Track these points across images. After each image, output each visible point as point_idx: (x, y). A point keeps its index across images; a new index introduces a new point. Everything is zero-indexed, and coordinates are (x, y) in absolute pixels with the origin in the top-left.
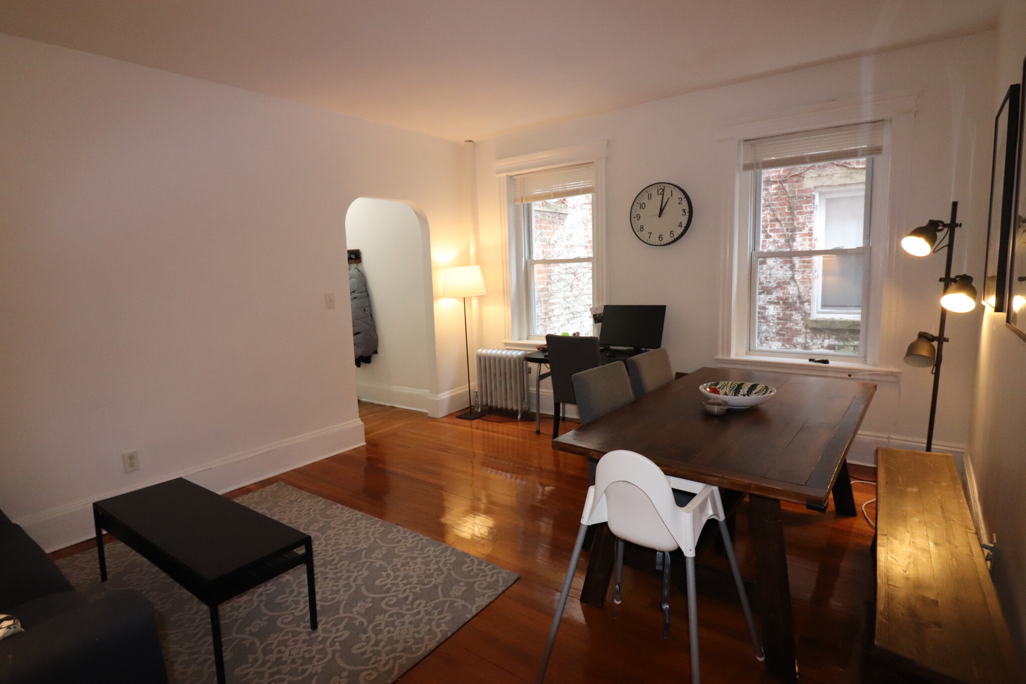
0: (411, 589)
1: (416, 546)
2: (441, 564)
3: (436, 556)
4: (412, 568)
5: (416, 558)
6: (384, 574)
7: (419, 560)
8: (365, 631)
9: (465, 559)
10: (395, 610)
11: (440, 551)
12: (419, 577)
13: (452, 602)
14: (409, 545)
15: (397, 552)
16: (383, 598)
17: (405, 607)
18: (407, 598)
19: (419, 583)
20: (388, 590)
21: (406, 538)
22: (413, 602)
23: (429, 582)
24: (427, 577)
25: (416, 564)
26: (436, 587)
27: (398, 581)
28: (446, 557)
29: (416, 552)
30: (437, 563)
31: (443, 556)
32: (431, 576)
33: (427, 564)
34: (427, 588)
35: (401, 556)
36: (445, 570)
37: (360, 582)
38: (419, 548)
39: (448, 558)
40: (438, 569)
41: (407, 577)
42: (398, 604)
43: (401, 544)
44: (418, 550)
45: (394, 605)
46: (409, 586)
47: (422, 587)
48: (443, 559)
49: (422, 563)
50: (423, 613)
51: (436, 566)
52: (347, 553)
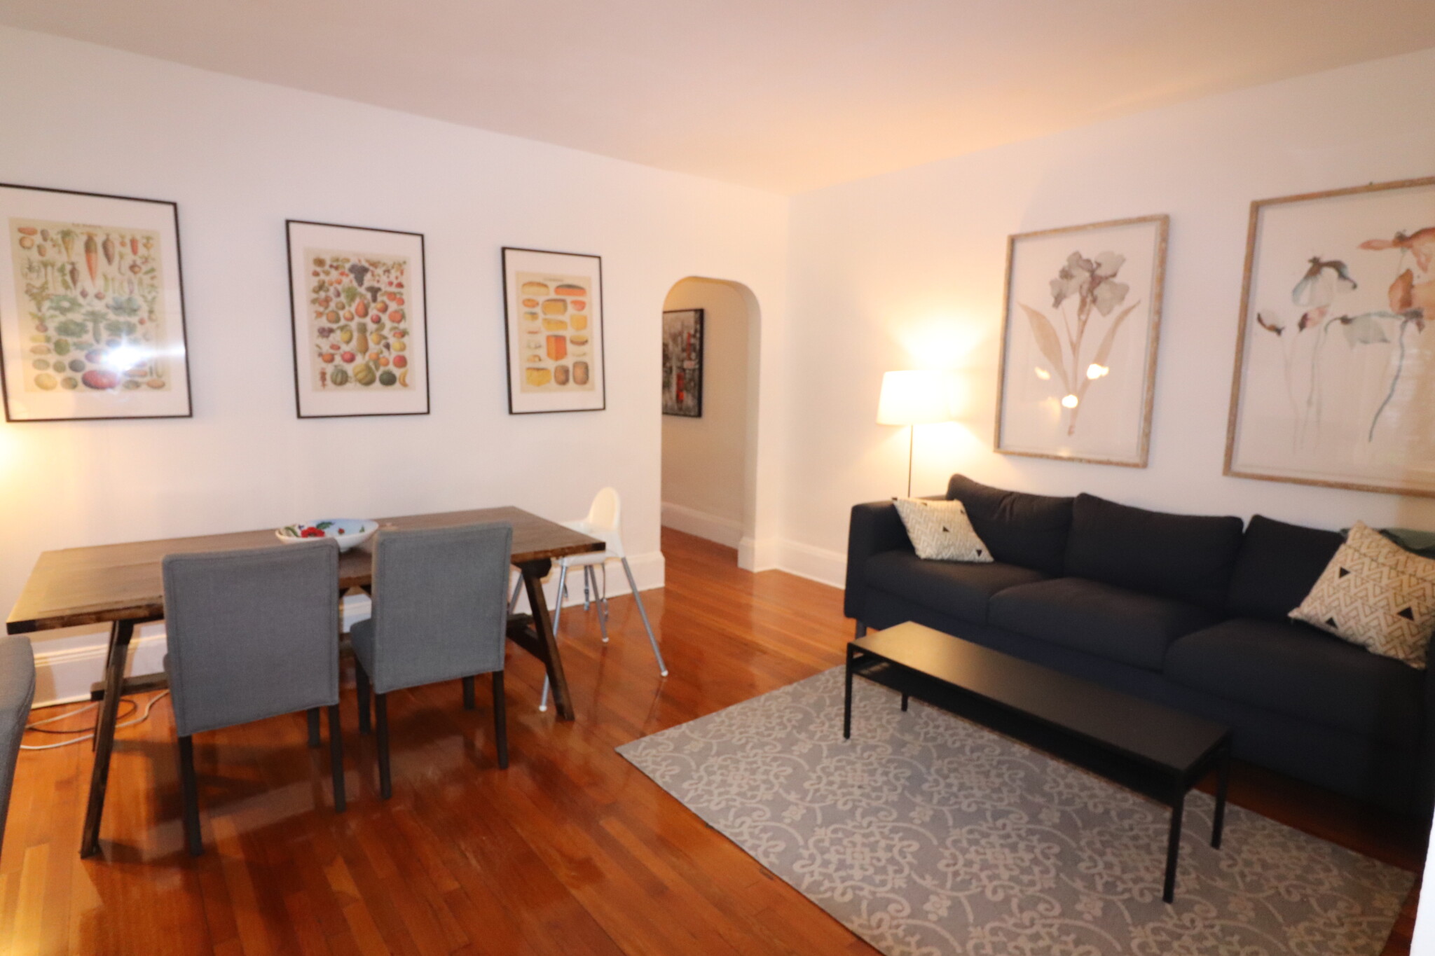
0: (748, 757)
1: (737, 816)
2: (705, 779)
3: (710, 793)
4: (745, 781)
5: (739, 794)
6: (782, 779)
7: (734, 790)
8: (794, 727)
9: (670, 781)
10: (765, 739)
11: (702, 800)
12: (737, 769)
13: (704, 737)
14: (748, 821)
15: (766, 809)
16: (779, 752)
17: (755, 740)
18: (753, 748)
19: (738, 761)
20: (775, 759)
21: (752, 835)
22: (747, 743)
23: (725, 760)
24: (726, 767)
25: (740, 786)
26: (718, 754)
27: (763, 768)
28: (696, 789)
29: (737, 804)
30: (709, 783)
31: (699, 792)
32: (721, 767)
33: (724, 783)
34: (728, 753)
35: (760, 801)
36: (702, 772)
37: (814, 776)
38: (733, 810)
39: (694, 787)
40: (710, 773)
41: (753, 772)
42: (763, 745)
43: (761, 825)
44: (735, 807)
45: (767, 744)
46: (750, 760)
47: (733, 756)
48: (701, 786)
49: (731, 785)
50: (737, 732)
51: (713, 778)
52: (847, 824)
